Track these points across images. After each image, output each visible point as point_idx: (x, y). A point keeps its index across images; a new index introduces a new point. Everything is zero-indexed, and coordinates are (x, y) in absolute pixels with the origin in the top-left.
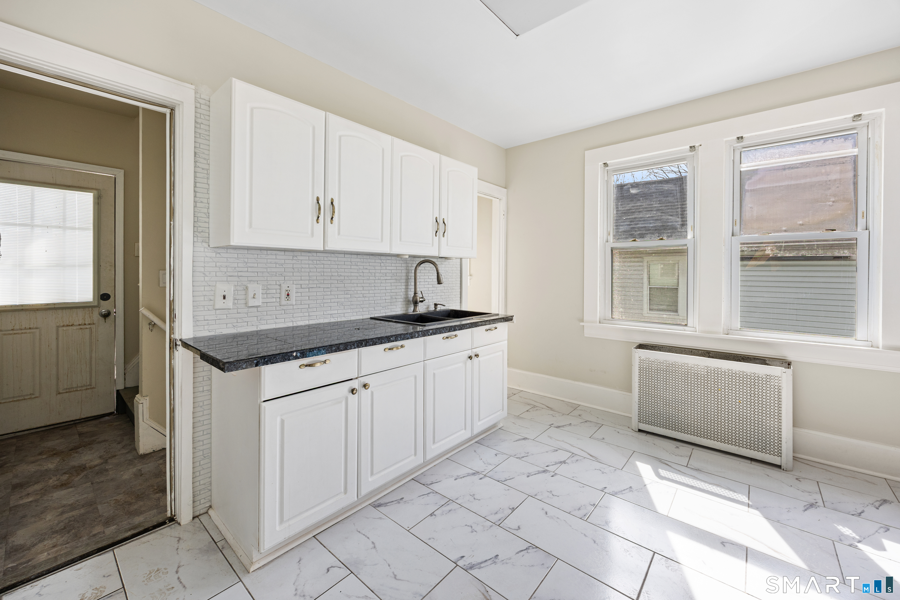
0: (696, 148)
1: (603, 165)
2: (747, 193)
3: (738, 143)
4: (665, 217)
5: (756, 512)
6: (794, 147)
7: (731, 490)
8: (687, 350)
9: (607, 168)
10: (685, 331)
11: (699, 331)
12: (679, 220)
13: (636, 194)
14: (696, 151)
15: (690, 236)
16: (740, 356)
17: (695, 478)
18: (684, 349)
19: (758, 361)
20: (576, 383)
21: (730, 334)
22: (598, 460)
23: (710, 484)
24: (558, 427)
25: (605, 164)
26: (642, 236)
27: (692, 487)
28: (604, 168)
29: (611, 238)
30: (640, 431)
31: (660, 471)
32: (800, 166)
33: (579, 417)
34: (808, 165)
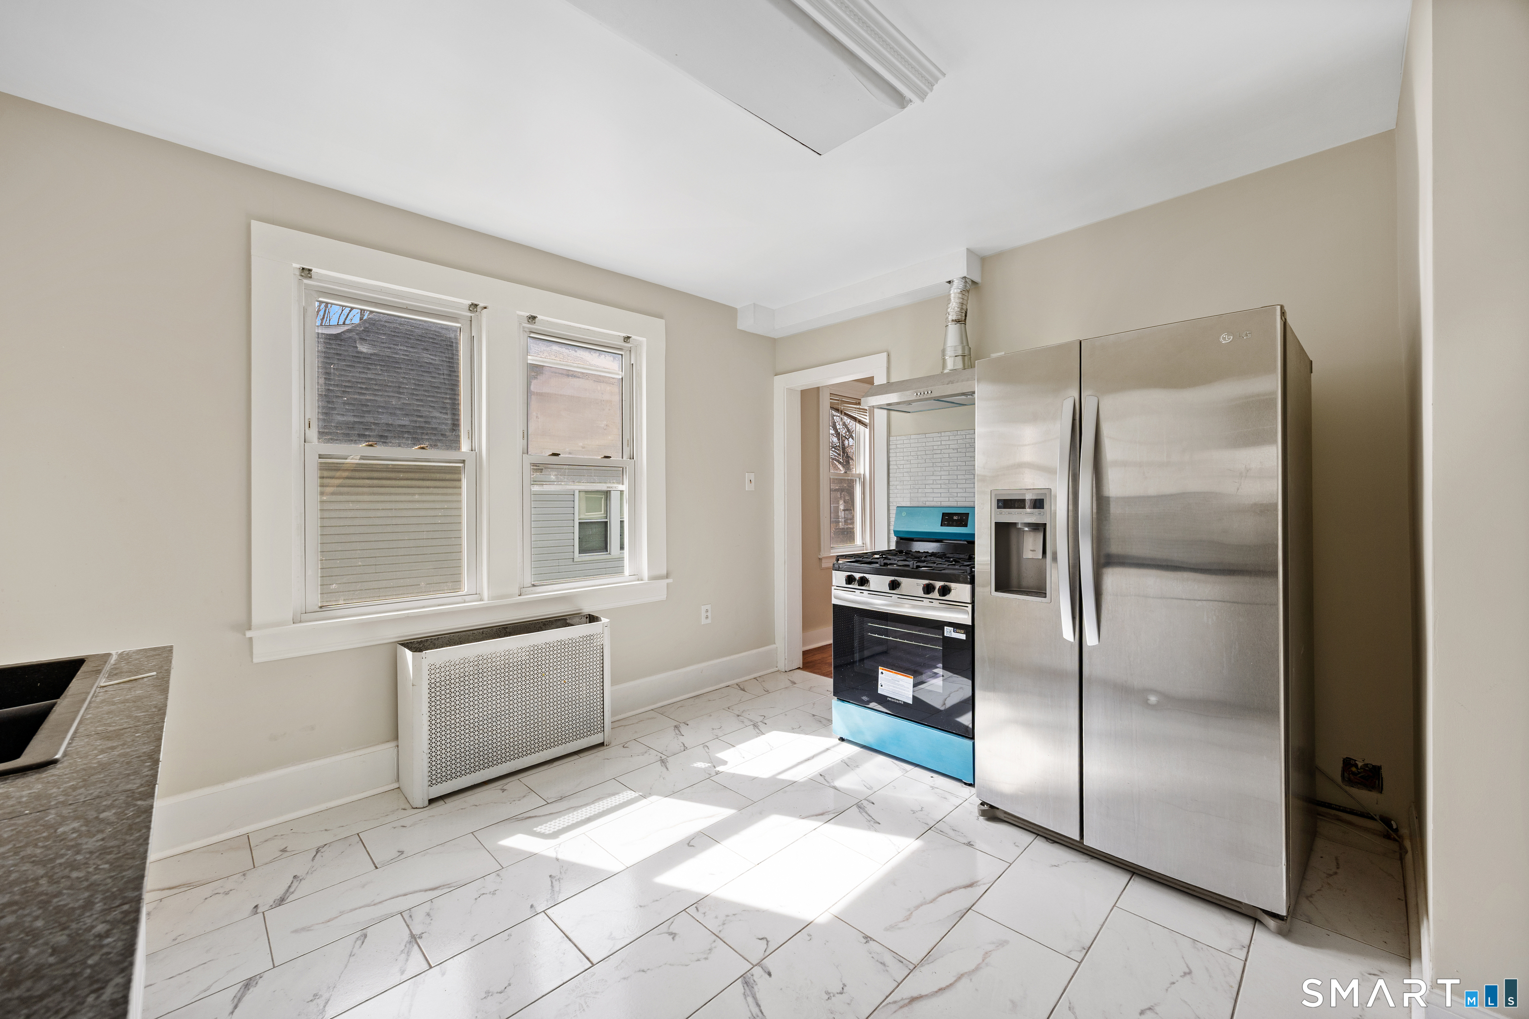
0: (479, 309)
1: (298, 273)
2: (533, 396)
3: (529, 324)
4: (425, 411)
5: (654, 798)
6: (576, 351)
7: (614, 794)
8: (475, 632)
9: (306, 281)
10: (465, 602)
11: (489, 597)
12: (449, 416)
13: (367, 357)
14: (477, 313)
15: (465, 447)
16: (541, 622)
17: (576, 808)
18: (471, 632)
19: (559, 623)
20: (229, 785)
21: (523, 594)
22: (454, 884)
23: (593, 802)
24: (282, 901)
25: (306, 272)
26: (383, 439)
27: (589, 820)
28: (300, 278)
29: (313, 434)
30: (431, 801)
31: (538, 829)
32: (581, 377)
33: (286, 854)
34: (587, 377)
